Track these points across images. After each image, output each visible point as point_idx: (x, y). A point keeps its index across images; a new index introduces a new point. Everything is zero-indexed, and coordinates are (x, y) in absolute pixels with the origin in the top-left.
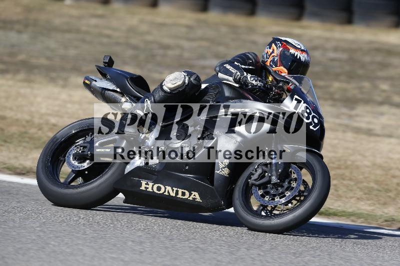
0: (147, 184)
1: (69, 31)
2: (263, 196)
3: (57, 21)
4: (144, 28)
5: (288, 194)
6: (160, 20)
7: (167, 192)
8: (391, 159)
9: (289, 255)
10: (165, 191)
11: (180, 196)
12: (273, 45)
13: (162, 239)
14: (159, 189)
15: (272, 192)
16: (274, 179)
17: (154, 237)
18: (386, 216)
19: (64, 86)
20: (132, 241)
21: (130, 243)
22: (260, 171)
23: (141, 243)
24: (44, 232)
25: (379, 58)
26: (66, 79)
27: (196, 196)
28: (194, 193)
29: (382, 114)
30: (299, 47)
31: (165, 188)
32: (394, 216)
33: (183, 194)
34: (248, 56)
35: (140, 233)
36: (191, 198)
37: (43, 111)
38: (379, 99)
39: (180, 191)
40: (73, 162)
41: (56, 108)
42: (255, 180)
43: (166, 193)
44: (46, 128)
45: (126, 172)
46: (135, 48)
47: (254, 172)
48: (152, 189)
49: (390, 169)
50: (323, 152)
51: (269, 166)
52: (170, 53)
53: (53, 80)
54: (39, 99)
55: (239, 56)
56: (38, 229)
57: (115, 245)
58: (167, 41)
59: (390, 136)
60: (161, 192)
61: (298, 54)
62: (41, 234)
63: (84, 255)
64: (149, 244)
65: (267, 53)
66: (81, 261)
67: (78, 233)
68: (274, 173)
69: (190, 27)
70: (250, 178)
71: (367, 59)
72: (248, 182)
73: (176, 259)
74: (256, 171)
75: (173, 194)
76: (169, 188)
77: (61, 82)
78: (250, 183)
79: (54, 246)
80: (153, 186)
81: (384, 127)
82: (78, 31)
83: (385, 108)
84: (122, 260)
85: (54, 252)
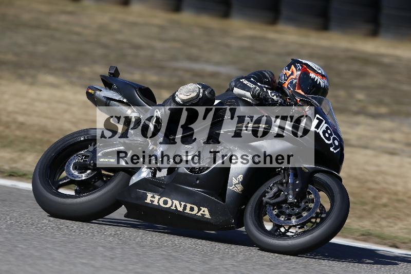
0: (153, 197)
1: (38, 27)
2: (278, 216)
3: (26, 17)
4: (115, 26)
5: (305, 214)
6: (131, 18)
7: (174, 206)
8: (367, 171)
9: (264, 267)
10: (172, 206)
11: (188, 211)
12: (293, 67)
13: (134, 245)
14: (166, 202)
15: (287, 212)
16: (291, 198)
17: (125, 243)
18: (362, 229)
19: (32, 84)
20: (102, 246)
21: (100, 249)
22: (275, 189)
23: (112, 249)
24: (12, 234)
25: (355, 67)
26: (34, 77)
27: (205, 212)
28: (203, 209)
29: (357, 124)
30: (320, 72)
31: (173, 203)
32: (370, 230)
33: (192, 209)
34: (264, 73)
35: (111, 239)
36: (199, 214)
37: (10, 108)
38: (355, 108)
39: (189, 206)
40: (73, 172)
41: (24, 106)
42: (270, 198)
43: (173, 208)
44: (13, 127)
45: (131, 183)
46: (105, 46)
47: (269, 190)
48: (158, 202)
49: (367, 181)
50: (341, 174)
51: (285, 185)
52: (142, 53)
53: (21, 77)
54: (6, 97)
55: (255, 74)
56: (6, 230)
57: (84, 250)
58: (138, 41)
59: (366, 147)
60: (167, 206)
61: (318, 79)
62: (9, 236)
63: (53, 259)
64: (120, 250)
65: (286, 74)
66: (51, 265)
67: (46, 236)
68: (291, 192)
69: (162, 28)
70: (265, 196)
71: (343, 67)
72: (262, 201)
73: (147, 267)
74: (271, 189)
75: (180, 209)
76: (176, 202)
77: (29, 80)
78: (264, 201)
79: (22, 249)
80: (159, 199)
81: (360, 137)
82: (47, 27)
83: (360, 119)
84: (93, 266)
85: (22, 255)
